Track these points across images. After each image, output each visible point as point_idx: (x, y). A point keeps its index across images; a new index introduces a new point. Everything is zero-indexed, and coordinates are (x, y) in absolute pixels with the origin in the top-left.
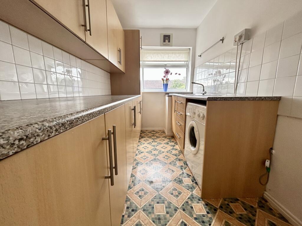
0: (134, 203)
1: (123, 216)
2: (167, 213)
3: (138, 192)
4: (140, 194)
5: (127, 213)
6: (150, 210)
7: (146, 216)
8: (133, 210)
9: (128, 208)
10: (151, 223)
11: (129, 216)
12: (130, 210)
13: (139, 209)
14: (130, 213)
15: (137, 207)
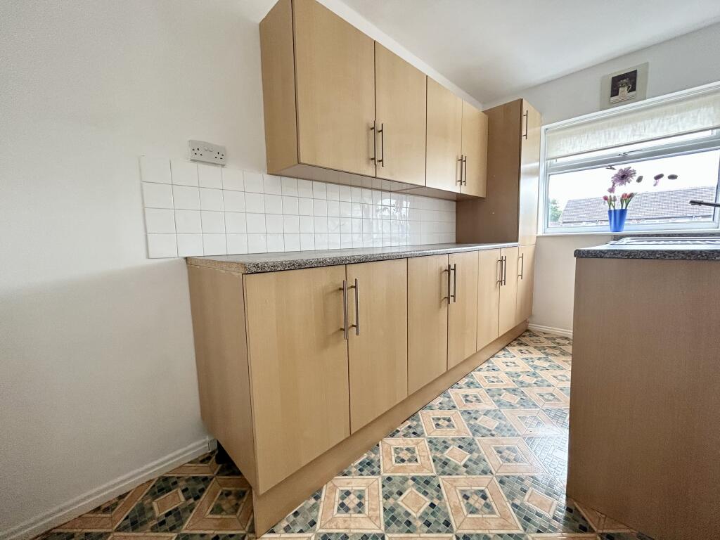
0: (422, 427)
1: (398, 431)
2: (465, 466)
3: (439, 419)
4: (440, 422)
5: (406, 431)
6: (440, 447)
7: (428, 449)
8: (414, 433)
9: (410, 427)
10: (429, 459)
11: (405, 436)
12: (411, 431)
13: (424, 437)
14: (408, 433)
15: (423, 433)
